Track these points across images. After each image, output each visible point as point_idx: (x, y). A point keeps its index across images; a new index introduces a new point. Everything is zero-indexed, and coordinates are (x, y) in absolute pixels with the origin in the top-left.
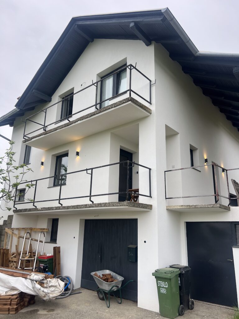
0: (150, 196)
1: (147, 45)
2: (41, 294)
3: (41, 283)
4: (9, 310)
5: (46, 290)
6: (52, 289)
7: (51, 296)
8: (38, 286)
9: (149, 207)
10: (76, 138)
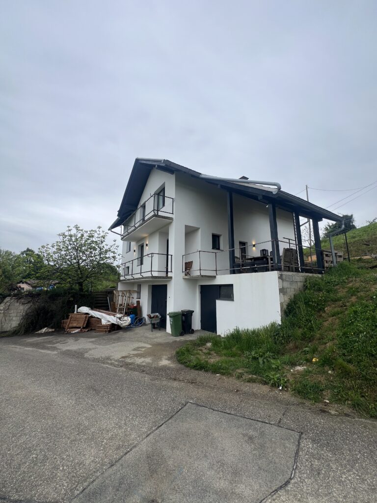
0: (171, 272)
1: (172, 174)
2: (120, 324)
3: (120, 319)
4: (106, 331)
5: (122, 322)
6: (125, 322)
7: (124, 325)
8: (118, 320)
9: (171, 278)
10: (145, 235)
